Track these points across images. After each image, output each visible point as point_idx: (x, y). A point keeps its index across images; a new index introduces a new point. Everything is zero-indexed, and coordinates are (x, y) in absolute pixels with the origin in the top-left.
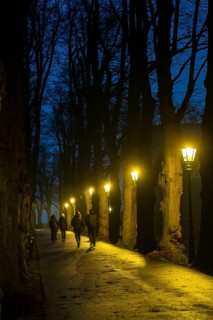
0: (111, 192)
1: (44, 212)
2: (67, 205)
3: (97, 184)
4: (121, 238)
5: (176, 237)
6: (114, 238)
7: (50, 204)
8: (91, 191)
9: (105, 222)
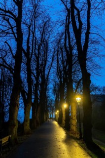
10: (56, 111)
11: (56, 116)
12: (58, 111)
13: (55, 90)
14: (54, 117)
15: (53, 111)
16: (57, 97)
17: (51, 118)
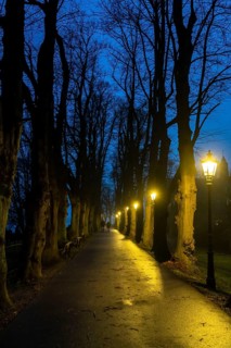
2: (117, 216)
3: (129, 205)
5: (189, 249)
6: (138, 240)
7: (111, 215)
8: (127, 209)
9: (134, 227)
10: (116, 213)
11: (116, 220)
12: (120, 213)
13: (114, 174)
14: (113, 222)
15: (111, 212)
16: (119, 187)
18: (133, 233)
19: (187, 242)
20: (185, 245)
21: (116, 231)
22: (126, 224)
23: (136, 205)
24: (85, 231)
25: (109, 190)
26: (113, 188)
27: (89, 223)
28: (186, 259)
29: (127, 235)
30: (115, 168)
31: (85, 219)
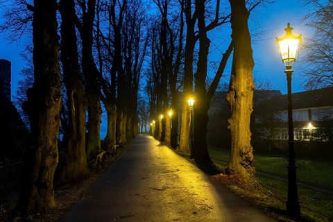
0: (172, 117)
1: (144, 127)
2: (152, 124)
3: (164, 112)
4: (179, 146)
5: (247, 159)
7: (146, 123)
8: (161, 117)
9: (168, 133)
10: (150, 122)
11: (151, 128)
12: (154, 122)
13: (148, 88)
14: (148, 130)
15: (146, 121)
16: (153, 99)
17: (142, 133)
18: (168, 139)
19: (244, 151)
20: (241, 154)
21: (151, 137)
22: (161, 130)
23: (170, 113)
24: (123, 139)
25: (144, 103)
26: (147, 101)
27: (127, 130)
28: (244, 171)
29: (163, 141)
30: (149, 83)
31: (122, 127)
